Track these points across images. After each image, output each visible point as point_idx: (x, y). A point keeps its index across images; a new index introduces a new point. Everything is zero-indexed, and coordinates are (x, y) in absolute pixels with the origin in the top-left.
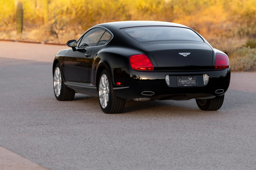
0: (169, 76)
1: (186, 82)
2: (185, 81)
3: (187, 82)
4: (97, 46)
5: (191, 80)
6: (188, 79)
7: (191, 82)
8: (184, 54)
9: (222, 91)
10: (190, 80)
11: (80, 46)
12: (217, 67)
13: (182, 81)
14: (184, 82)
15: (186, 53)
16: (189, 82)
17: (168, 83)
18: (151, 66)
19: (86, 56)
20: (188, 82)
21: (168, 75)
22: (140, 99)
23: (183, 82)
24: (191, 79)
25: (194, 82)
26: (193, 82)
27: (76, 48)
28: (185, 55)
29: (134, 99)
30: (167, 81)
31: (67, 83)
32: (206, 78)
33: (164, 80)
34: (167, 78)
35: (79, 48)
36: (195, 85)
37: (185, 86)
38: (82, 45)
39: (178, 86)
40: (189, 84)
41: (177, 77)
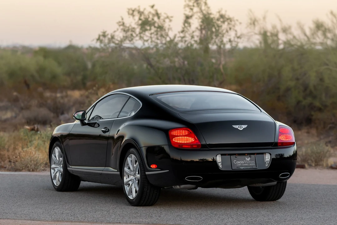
0: (221, 155)
1: (242, 164)
2: (242, 162)
4: (118, 118)
5: (249, 161)
6: (245, 160)
7: (249, 164)
8: (240, 127)
9: (288, 175)
10: (247, 161)
11: (90, 119)
12: (280, 144)
13: (237, 162)
14: (240, 164)
15: (242, 126)
16: (247, 163)
17: (220, 165)
18: (197, 143)
19: (102, 131)
20: (245, 163)
22: (182, 186)
23: (239, 164)
24: (249, 159)
26: (252, 163)
27: (85, 121)
28: (241, 128)
29: (173, 187)
30: (219, 162)
31: (72, 168)
32: (268, 158)
33: (214, 162)
34: (219, 159)
35: (90, 121)
36: (255, 167)
37: (242, 168)
38: (93, 118)
39: (232, 169)
40: (246, 166)
41: (231, 156)
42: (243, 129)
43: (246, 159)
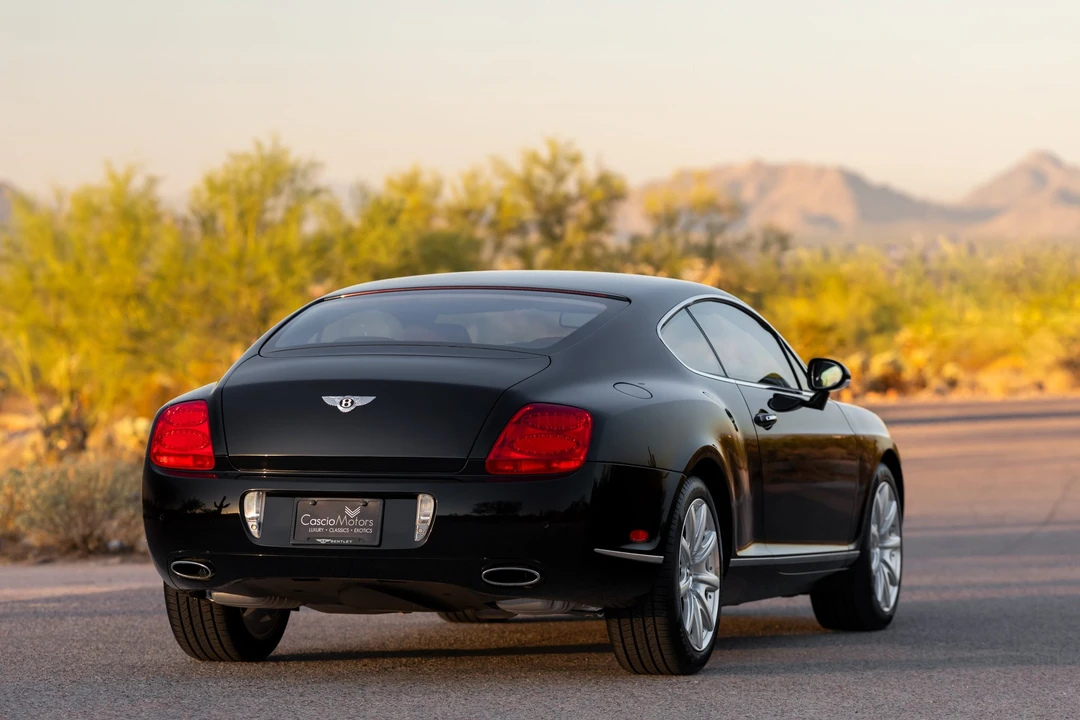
0: (266, 496)
1: (329, 527)
2: (329, 522)
3: (334, 527)
5: (354, 518)
6: (343, 514)
7: (353, 527)
8: (344, 402)
10: (349, 518)
13: (313, 522)
14: (321, 526)
16: (344, 526)
17: (253, 528)
20: (338, 526)
23: (316, 526)
24: (357, 511)
25: (367, 527)
26: (363, 527)
28: (346, 405)
30: (251, 519)
33: (240, 519)
37: (323, 541)
39: (292, 543)
40: (340, 536)
41: (302, 500)
42: (352, 408)
43: (347, 510)
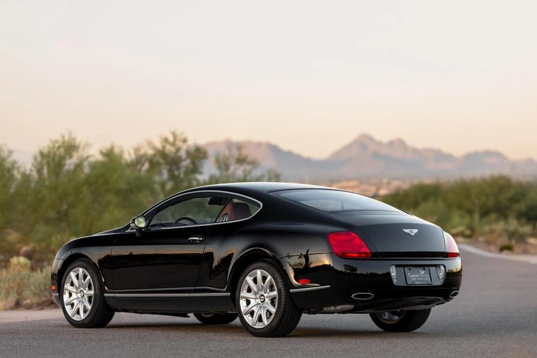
0: (396, 267)
2: (416, 276)
7: (423, 278)
10: (422, 274)
14: (415, 278)
16: (421, 277)
17: (394, 279)
20: (419, 277)
21: (394, 266)
23: (413, 278)
24: (423, 272)
26: (427, 278)
28: (412, 232)
30: (393, 276)
33: (388, 275)
34: (393, 272)
36: (430, 282)
37: (418, 283)
39: (407, 284)
40: (420, 281)
41: (405, 268)
42: (414, 233)
43: (421, 272)
